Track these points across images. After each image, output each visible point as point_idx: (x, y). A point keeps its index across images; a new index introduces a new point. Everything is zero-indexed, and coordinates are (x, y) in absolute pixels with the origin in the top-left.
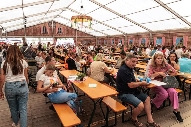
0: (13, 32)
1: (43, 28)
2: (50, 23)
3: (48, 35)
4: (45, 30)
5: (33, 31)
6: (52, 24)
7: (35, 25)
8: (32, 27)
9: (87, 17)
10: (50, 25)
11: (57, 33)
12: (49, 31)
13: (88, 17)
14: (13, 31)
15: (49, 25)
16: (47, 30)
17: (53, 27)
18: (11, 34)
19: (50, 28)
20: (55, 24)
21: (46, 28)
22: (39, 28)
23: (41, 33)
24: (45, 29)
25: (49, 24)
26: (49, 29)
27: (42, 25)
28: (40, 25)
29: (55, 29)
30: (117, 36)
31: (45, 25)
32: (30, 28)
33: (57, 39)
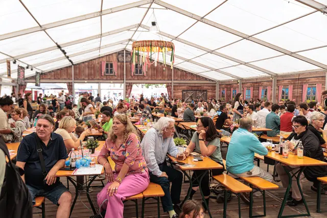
0: (53, 73)
1: (107, 65)
2: (120, 56)
3: (116, 78)
4: (109, 68)
5: (87, 71)
6: (123, 56)
7: (91, 60)
8: (87, 63)
9: (159, 44)
10: (120, 59)
11: (132, 75)
12: (118, 69)
13: (163, 42)
14: (53, 71)
15: (118, 60)
16: (115, 68)
17: (126, 62)
18: (49, 77)
19: (119, 64)
20: (129, 56)
21: (112, 65)
22: (98, 66)
23: (103, 74)
24: (109, 66)
25: (117, 57)
26: (118, 66)
27: (104, 59)
28: (100, 60)
29: (130, 66)
30: (257, 79)
31: (111, 59)
32: (83, 65)
33: (132, 86)
